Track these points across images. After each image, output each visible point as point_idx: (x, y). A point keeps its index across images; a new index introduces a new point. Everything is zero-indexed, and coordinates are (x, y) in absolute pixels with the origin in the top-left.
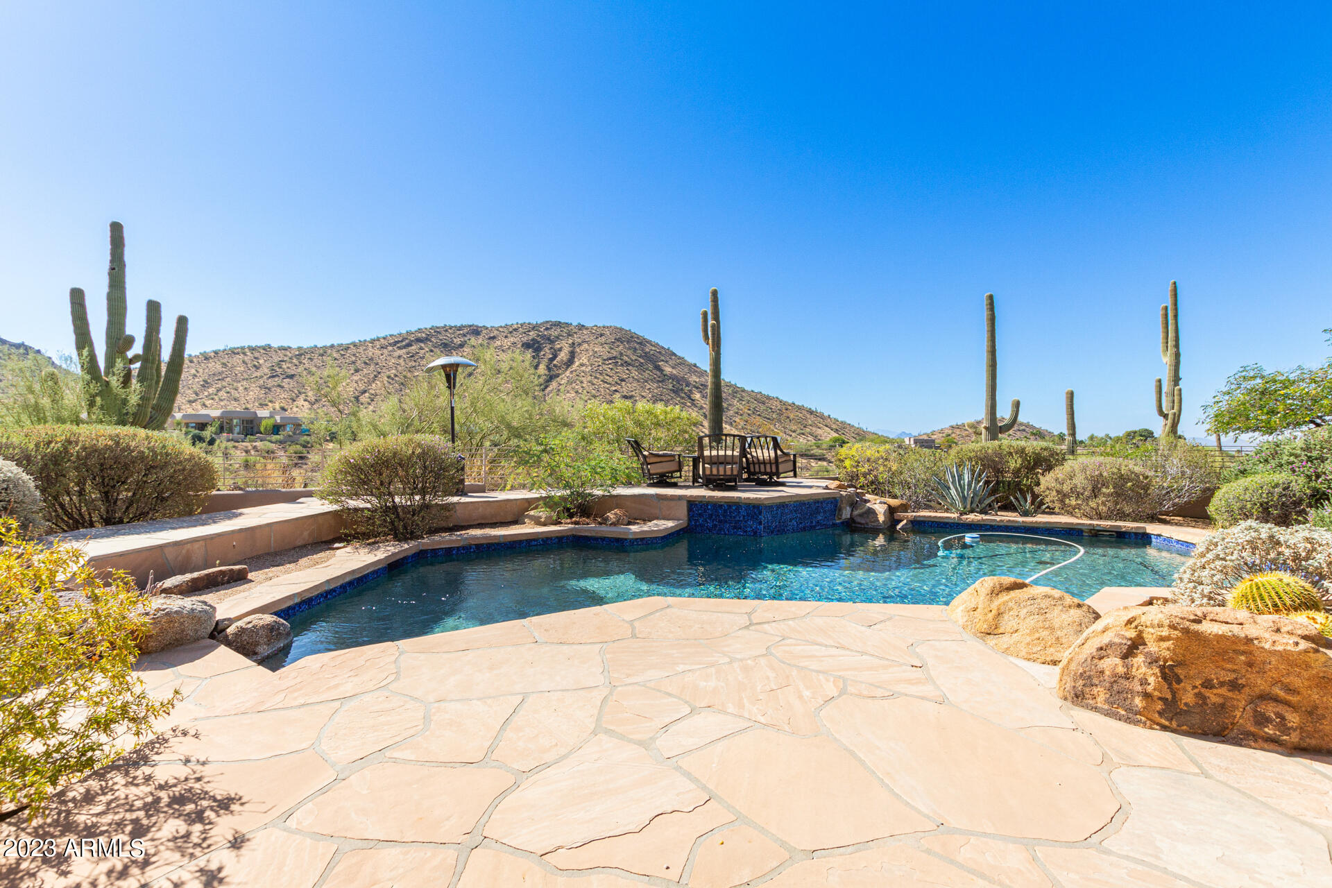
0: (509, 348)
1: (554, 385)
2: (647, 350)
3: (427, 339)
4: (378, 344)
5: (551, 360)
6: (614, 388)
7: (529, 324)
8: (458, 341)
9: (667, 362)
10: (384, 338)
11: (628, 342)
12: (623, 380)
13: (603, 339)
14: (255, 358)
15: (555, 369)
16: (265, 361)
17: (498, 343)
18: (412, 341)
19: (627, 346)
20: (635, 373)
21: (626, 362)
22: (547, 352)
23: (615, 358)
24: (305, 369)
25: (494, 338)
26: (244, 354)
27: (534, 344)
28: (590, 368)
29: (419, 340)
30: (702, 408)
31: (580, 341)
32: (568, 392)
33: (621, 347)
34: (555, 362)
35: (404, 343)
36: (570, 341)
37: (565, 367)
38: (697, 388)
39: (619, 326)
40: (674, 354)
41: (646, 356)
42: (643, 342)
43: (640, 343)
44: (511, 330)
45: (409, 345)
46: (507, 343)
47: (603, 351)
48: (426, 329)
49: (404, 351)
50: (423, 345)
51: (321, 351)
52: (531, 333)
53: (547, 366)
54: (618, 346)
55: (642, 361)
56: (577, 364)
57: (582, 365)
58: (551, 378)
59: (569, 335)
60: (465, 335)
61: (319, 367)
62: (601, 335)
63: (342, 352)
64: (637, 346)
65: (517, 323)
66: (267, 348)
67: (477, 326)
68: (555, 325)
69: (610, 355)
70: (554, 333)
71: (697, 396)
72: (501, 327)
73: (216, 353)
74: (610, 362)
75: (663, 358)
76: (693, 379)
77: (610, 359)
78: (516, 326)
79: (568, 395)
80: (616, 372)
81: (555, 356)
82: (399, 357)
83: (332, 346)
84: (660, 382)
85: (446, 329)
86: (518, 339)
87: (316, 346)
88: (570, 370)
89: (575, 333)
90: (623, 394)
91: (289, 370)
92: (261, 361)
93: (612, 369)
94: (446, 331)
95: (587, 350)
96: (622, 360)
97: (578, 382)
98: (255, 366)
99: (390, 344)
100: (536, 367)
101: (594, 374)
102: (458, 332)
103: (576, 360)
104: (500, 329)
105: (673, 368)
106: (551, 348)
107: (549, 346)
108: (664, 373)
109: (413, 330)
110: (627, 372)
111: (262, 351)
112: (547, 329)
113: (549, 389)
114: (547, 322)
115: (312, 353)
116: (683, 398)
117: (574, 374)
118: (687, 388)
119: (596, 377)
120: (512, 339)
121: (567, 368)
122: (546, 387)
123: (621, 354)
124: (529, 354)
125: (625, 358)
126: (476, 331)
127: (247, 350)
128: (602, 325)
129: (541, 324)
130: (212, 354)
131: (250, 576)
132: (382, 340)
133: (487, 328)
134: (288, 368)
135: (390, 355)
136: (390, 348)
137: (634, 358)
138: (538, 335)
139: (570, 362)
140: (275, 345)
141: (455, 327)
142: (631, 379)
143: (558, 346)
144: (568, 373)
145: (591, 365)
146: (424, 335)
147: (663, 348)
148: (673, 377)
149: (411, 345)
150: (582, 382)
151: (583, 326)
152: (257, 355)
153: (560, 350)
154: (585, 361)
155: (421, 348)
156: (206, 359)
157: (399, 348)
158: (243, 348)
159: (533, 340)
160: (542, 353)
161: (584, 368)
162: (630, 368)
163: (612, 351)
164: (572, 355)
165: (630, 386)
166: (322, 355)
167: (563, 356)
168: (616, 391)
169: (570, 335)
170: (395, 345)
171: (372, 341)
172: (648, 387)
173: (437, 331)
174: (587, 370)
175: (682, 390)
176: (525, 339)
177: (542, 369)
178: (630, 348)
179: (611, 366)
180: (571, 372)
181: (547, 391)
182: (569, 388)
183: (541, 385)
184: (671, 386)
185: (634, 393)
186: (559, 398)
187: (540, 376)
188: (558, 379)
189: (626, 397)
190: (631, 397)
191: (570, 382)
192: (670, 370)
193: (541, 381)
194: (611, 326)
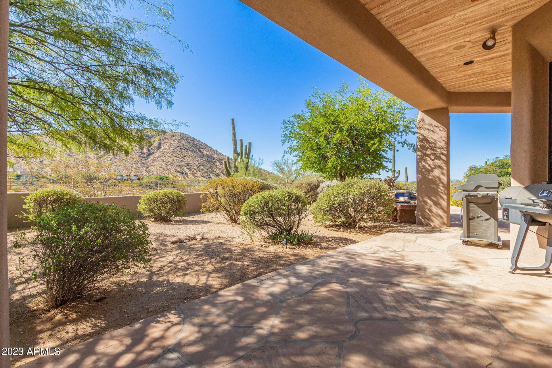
1: (151, 157)
2: (195, 143)
5: (150, 146)
9: (204, 149)
11: (186, 140)
12: (185, 156)
13: (175, 138)
15: (152, 150)
20: (190, 153)
23: (181, 146)
28: (169, 150)
30: (220, 169)
31: (163, 138)
32: (159, 161)
33: (183, 142)
34: (152, 147)
36: (159, 138)
37: (156, 149)
38: (218, 160)
39: (182, 132)
40: (207, 146)
41: (195, 146)
42: (193, 140)
43: (192, 140)
47: (175, 143)
53: (148, 149)
54: (182, 141)
55: (193, 148)
56: (163, 148)
57: (165, 149)
58: (149, 155)
62: (174, 136)
64: (191, 142)
69: (178, 145)
71: (218, 164)
74: (179, 148)
75: (202, 147)
76: (216, 156)
80: (182, 153)
81: (151, 144)
84: (202, 157)
95: (167, 142)
97: (163, 157)
100: (142, 149)
101: (171, 153)
103: (162, 146)
107: (148, 140)
108: (203, 153)
110: (187, 153)
113: (149, 159)
116: (212, 165)
117: (162, 153)
118: (214, 160)
119: (172, 155)
121: (158, 150)
122: (148, 158)
123: (184, 145)
125: (185, 147)
128: (174, 131)
137: (189, 147)
139: (159, 147)
142: (189, 156)
143: (153, 140)
144: (158, 152)
145: (170, 149)
147: (202, 143)
148: (207, 156)
150: (165, 157)
153: (154, 142)
154: (167, 147)
162: (188, 151)
163: (179, 143)
164: (160, 144)
165: (188, 159)
167: (156, 144)
168: (182, 161)
172: (196, 159)
175: (211, 161)
177: (145, 150)
178: (187, 142)
179: (179, 150)
180: (160, 152)
181: (148, 160)
182: (159, 159)
183: (145, 157)
184: (206, 159)
185: (190, 162)
186: (155, 164)
187: (144, 153)
188: (154, 155)
189: (187, 164)
190: (189, 164)
191: (159, 157)
192: (206, 152)
193: (145, 155)
194: (178, 132)
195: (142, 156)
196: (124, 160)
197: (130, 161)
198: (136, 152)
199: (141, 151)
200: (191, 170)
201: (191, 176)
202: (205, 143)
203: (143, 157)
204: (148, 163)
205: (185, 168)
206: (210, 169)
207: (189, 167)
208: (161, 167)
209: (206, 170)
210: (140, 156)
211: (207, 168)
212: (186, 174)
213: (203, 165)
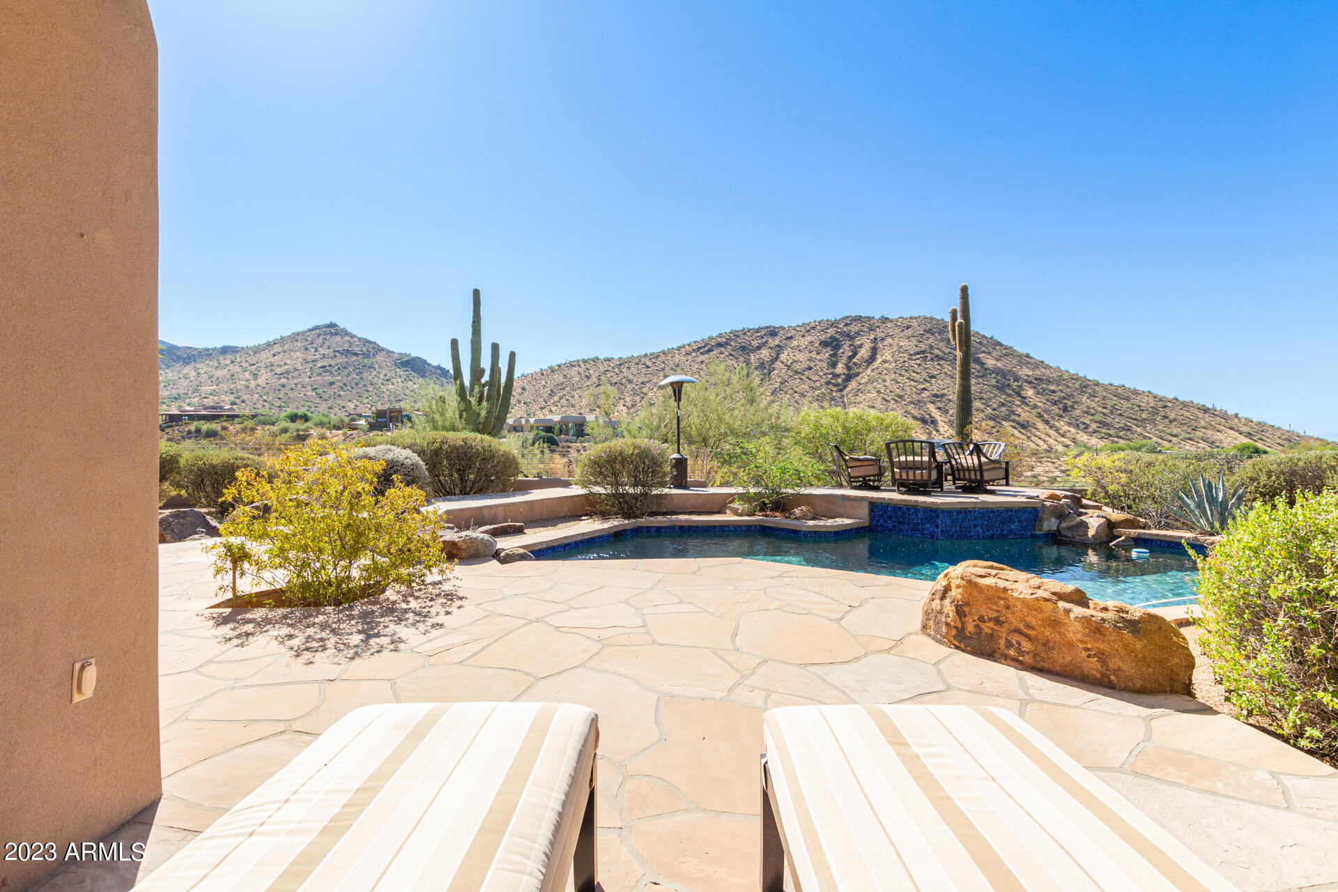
0: (806, 348)
1: (853, 384)
3: (727, 343)
4: (683, 350)
5: (851, 358)
6: (922, 386)
7: (827, 321)
8: (755, 343)
9: (989, 353)
10: (689, 345)
11: (940, 333)
12: (933, 377)
13: (910, 332)
14: (587, 369)
15: (855, 368)
16: (594, 371)
17: (795, 343)
18: (713, 346)
19: (939, 337)
21: (937, 356)
22: (846, 350)
23: (923, 352)
24: (624, 377)
25: (791, 338)
26: (579, 366)
27: (832, 342)
28: (894, 364)
29: (719, 345)
30: (1035, 407)
31: (882, 335)
32: (869, 392)
33: (931, 340)
34: (855, 360)
35: (706, 349)
36: (872, 337)
37: (865, 364)
38: (1030, 383)
39: (929, 316)
40: (999, 344)
44: (808, 328)
45: (711, 350)
46: (804, 342)
47: (910, 345)
48: (726, 333)
49: (706, 355)
50: (723, 349)
51: (637, 361)
52: (829, 331)
53: (846, 365)
54: (928, 338)
56: (879, 360)
57: (885, 362)
58: (849, 378)
59: (871, 329)
60: (762, 337)
61: (635, 375)
62: (908, 328)
63: (654, 360)
65: (815, 321)
66: (596, 360)
67: (774, 327)
68: (855, 320)
69: (918, 349)
70: (854, 328)
71: (1030, 392)
72: (798, 326)
73: (559, 366)
74: (918, 356)
75: (983, 349)
76: (1025, 372)
77: (918, 354)
78: (813, 324)
79: (869, 394)
80: (925, 368)
81: (855, 354)
82: (702, 362)
83: (646, 355)
84: (980, 377)
85: (744, 332)
86: (816, 338)
87: (633, 356)
88: (871, 367)
89: (878, 327)
90: (933, 393)
91: (612, 379)
92: (591, 372)
93: (919, 365)
94: (745, 334)
95: (891, 345)
96: (932, 353)
97: (880, 381)
98: (587, 376)
99: (694, 350)
100: (834, 365)
101: (898, 371)
102: (756, 334)
103: (878, 356)
104: (798, 329)
105: (997, 360)
106: (851, 345)
107: (848, 343)
108: (985, 366)
109: (714, 336)
110: (938, 367)
111: (592, 363)
112: (846, 325)
113: (848, 389)
114: (847, 317)
115: (630, 362)
116: (1009, 395)
117: (876, 372)
118: (1016, 383)
119: (900, 375)
120: (809, 338)
121: (868, 365)
122: (845, 387)
123: (931, 347)
124: (827, 353)
125: (937, 352)
126: (773, 332)
127: (581, 362)
128: (908, 316)
129: (840, 320)
130: (557, 367)
131: (525, 531)
132: (687, 347)
133: (784, 329)
134: (611, 377)
135: (694, 361)
136: (694, 354)
137: (947, 351)
138: (837, 332)
139: (872, 358)
140: (602, 356)
141: (753, 329)
142: (943, 376)
143: (859, 343)
144: (869, 371)
145: (896, 362)
146: (724, 340)
147: (984, 337)
148: (997, 371)
149: (713, 350)
150: (884, 381)
151: (887, 319)
152: (588, 366)
153: (861, 346)
154: (889, 357)
155: (721, 353)
156: (553, 372)
157: (702, 354)
158: (578, 361)
159: (831, 338)
160: (841, 351)
161: (887, 365)
162: (942, 362)
163: (921, 345)
164: (874, 351)
165: (941, 383)
166: (638, 364)
167: (864, 353)
168: (924, 389)
169: (872, 330)
170: (698, 351)
171: (679, 348)
173: (736, 334)
174: (891, 367)
175: (1009, 385)
176: (823, 338)
177: (840, 368)
178: (941, 340)
179: (918, 362)
180: (873, 370)
181: (845, 392)
182: (870, 387)
183: (839, 385)
184: (993, 382)
185: (946, 391)
186: (859, 399)
187: (838, 376)
188: (858, 378)
189: (936, 396)
190: (943, 395)
191: (871, 381)
192: (993, 362)
193: (839, 380)
194: (919, 317)
195: (833, 381)
196: (796, 392)
197: (809, 394)
198: (821, 374)
199: (832, 370)
200: (947, 412)
201: (947, 427)
202: (992, 338)
203: (835, 385)
204: (845, 399)
205: (932, 407)
206: (1003, 409)
207: (941, 405)
208: (873, 407)
209: (990, 411)
210: (828, 383)
211: (995, 406)
212: (934, 422)
213: (981, 399)
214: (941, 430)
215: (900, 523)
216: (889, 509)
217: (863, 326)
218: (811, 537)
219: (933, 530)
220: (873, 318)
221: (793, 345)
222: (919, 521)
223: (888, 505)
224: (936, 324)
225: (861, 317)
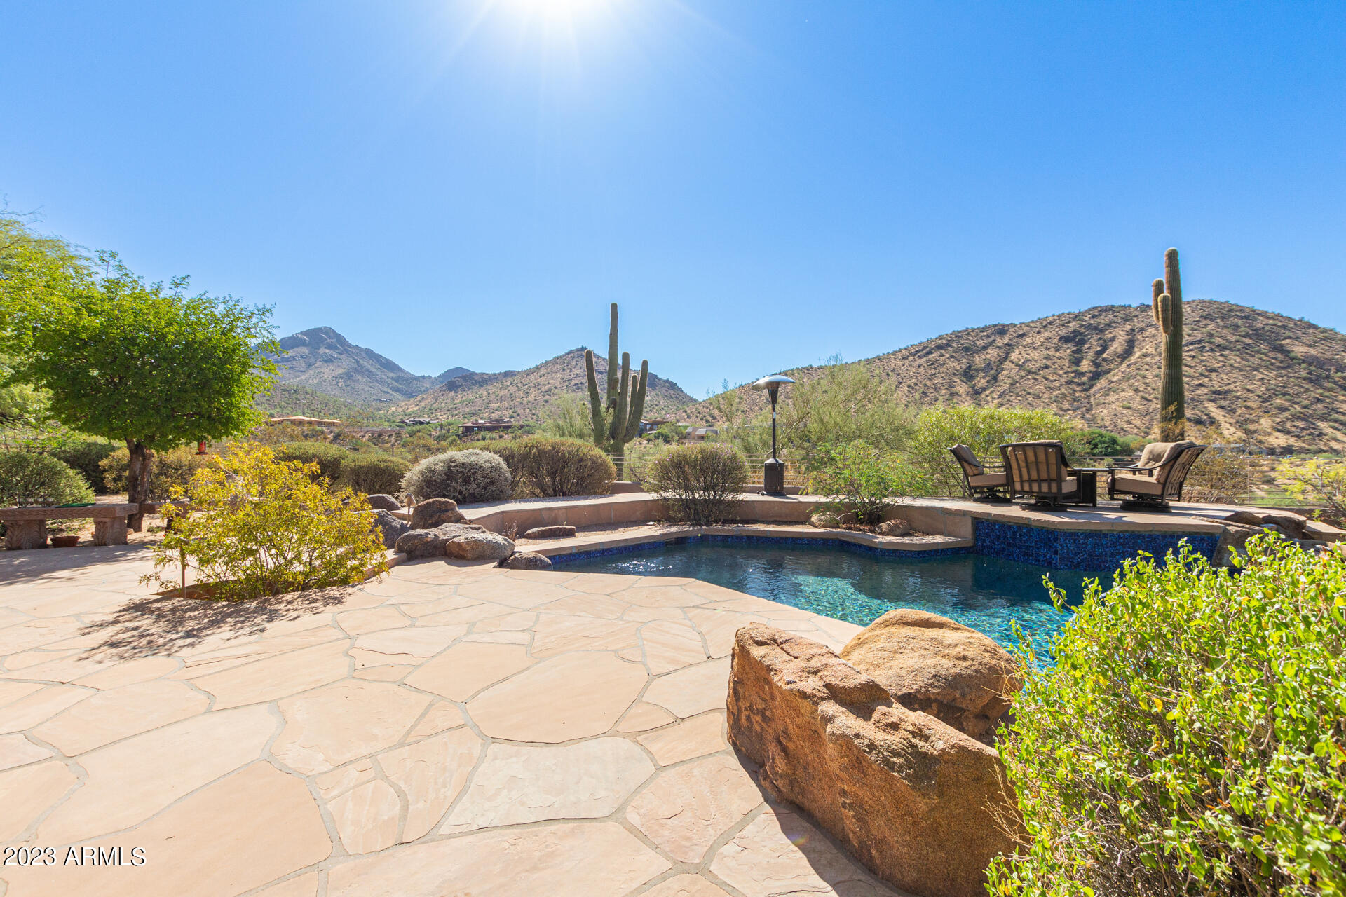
0: (1042, 345)
1: (1102, 383)
2: (1260, 325)
3: (948, 345)
4: (899, 355)
5: (1099, 353)
6: (1197, 382)
7: (1069, 314)
8: (980, 343)
9: (1297, 339)
10: (906, 349)
11: (1223, 319)
15: (1105, 364)
17: (1028, 340)
18: (933, 349)
19: (1221, 323)
20: (1234, 359)
21: (1219, 346)
22: (1093, 344)
23: (1200, 342)
25: (1024, 335)
27: (1075, 337)
29: (939, 347)
31: (1143, 325)
32: (1123, 391)
33: (1209, 328)
34: (1105, 355)
35: (924, 352)
36: (1128, 328)
37: (1119, 360)
39: (1207, 298)
40: (1313, 326)
41: (1258, 334)
42: (1250, 316)
43: (1247, 318)
44: (1045, 324)
45: (929, 353)
46: (1040, 339)
48: (947, 335)
49: (925, 359)
50: (943, 352)
52: (1071, 325)
53: (1093, 361)
54: (1206, 325)
55: (1248, 341)
56: (1138, 354)
57: (1145, 355)
58: (1096, 376)
59: (1126, 320)
60: (988, 336)
64: (1240, 322)
65: (1053, 316)
66: (809, 368)
67: (1004, 325)
68: (1106, 311)
70: (1103, 320)
72: (1033, 322)
74: (1191, 347)
75: (1290, 334)
77: (1192, 344)
78: (1051, 319)
79: (1123, 394)
80: (1202, 361)
81: (1105, 349)
82: (920, 366)
84: (1283, 368)
85: (968, 332)
86: (1054, 333)
88: (1126, 363)
89: (1136, 316)
90: (1213, 389)
93: (1194, 357)
94: (969, 334)
95: (1154, 336)
96: (1211, 343)
97: (1138, 377)
99: (911, 354)
100: (1077, 362)
102: (982, 334)
103: (1136, 349)
104: (1031, 325)
105: (1310, 346)
106: (1100, 339)
107: (1096, 337)
108: (1292, 355)
109: (933, 338)
110: (1221, 358)
111: (806, 371)
112: (1094, 316)
113: (1095, 388)
114: (1095, 308)
117: (1133, 367)
118: (1339, 374)
120: (1046, 335)
121: (1123, 361)
122: (1092, 386)
124: (1068, 350)
125: (1217, 340)
126: (1001, 330)
129: (1086, 311)
131: (576, 534)
132: (903, 351)
133: (1015, 326)
135: (911, 365)
136: (911, 358)
137: (1233, 339)
138: (1081, 326)
139: (1128, 352)
140: (815, 365)
141: (978, 328)
142: (1228, 368)
143: (1110, 336)
144: (1123, 367)
146: (944, 342)
148: (1308, 360)
149: (932, 353)
150: (1144, 377)
153: (1113, 339)
155: (942, 355)
157: (920, 357)
158: (792, 370)
159: (1074, 332)
160: (1086, 346)
161: (1148, 359)
162: (1226, 352)
163: (1195, 333)
164: (1131, 344)
165: (1225, 377)
167: (1117, 347)
168: (1201, 385)
169: (1128, 320)
170: (915, 355)
171: (895, 353)
172: (1259, 376)
173: (958, 335)
174: (1153, 361)
175: (1328, 377)
176: (1064, 332)
177: (1085, 365)
178: (1226, 327)
179: (1192, 353)
180: (1129, 366)
181: (1092, 391)
182: (1124, 385)
183: (1084, 384)
184: (1304, 374)
185: (1232, 387)
186: (1109, 399)
187: (1083, 374)
188: (1109, 376)
189: (1217, 392)
190: (1227, 392)
191: (1126, 378)
192: (1304, 349)
193: (1084, 379)
194: (1194, 301)
195: (1076, 380)
196: (1029, 394)
197: (1045, 395)
198: (1061, 372)
199: (1074, 368)
200: (1233, 411)
201: (1233, 430)
202: (1301, 321)
203: (1078, 384)
204: (1092, 399)
205: (1211, 407)
206: (1320, 406)
207: (1226, 403)
208: (1129, 408)
209: (1298, 408)
210: (1070, 382)
211: (1307, 402)
212: (1213, 422)
213: (1284, 395)
214: (1226, 433)
215: (1009, 545)
216: (997, 527)
217: (1115, 316)
218: (889, 556)
219: (1050, 557)
220: (1130, 306)
221: (1025, 343)
222: (1033, 544)
223: (995, 522)
224: (1218, 308)
225: (1113, 306)
